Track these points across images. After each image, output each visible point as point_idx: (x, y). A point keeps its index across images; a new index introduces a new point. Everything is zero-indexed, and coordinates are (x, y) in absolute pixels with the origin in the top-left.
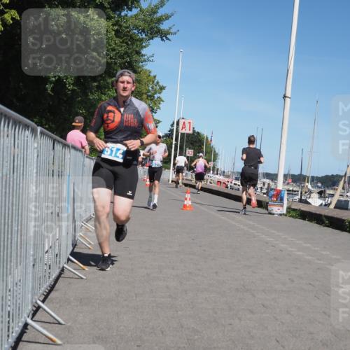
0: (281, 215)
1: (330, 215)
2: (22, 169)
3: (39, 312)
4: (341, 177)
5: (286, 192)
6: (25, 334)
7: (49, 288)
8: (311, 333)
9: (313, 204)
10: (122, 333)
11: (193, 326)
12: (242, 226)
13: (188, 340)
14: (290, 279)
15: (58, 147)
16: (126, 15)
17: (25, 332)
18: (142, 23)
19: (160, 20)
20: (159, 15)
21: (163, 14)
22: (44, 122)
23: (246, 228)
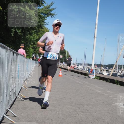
0: (93, 78)
1: (110, 78)
2: (2, 62)
3: (8, 112)
4: (114, 65)
5: (95, 70)
6: (3, 120)
7: (12, 104)
8: (103, 120)
9: (104, 74)
10: (37, 120)
11: (62, 117)
12: (79, 82)
13: (60, 122)
14: (96, 101)
15: (15, 55)
16: (39, 9)
17: (3, 119)
18: (44, 11)
19: (51, 10)
20: (50, 8)
21: (52, 8)
22: (10, 46)
23: (81, 83)
